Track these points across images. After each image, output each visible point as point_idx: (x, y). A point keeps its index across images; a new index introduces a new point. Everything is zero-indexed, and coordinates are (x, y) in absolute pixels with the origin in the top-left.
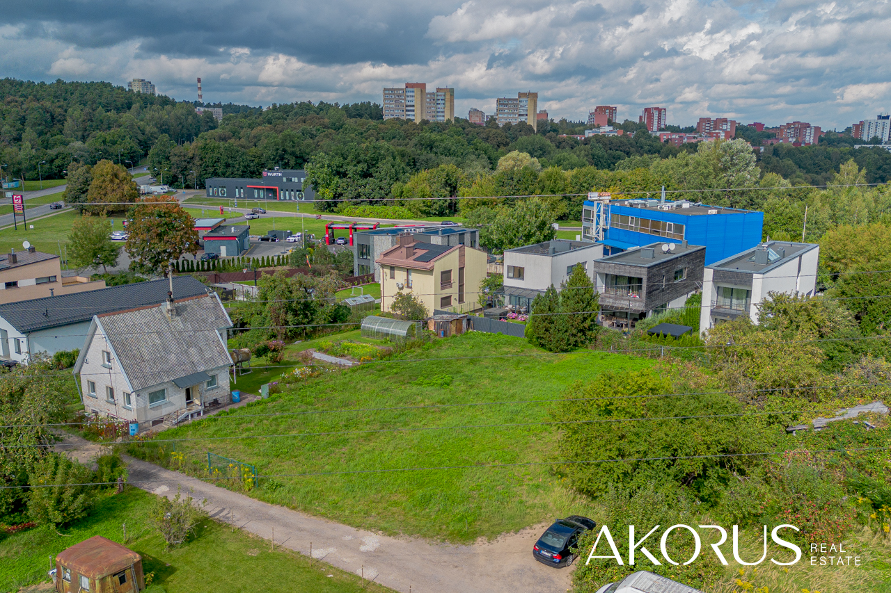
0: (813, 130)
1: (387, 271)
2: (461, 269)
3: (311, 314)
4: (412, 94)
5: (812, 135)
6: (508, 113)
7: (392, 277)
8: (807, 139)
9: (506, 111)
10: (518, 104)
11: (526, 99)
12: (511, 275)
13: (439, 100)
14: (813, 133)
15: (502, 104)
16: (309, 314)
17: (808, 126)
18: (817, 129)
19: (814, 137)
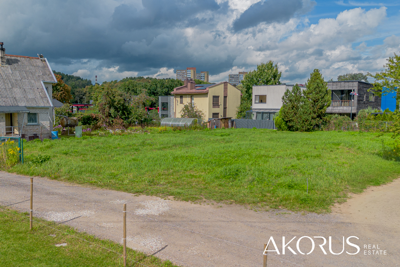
1: (179, 99)
2: (225, 97)
3: (128, 114)
4: (190, 72)
6: (234, 81)
7: (181, 102)
9: (233, 80)
10: (239, 77)
11: (243, 75)
12: (257, 101)
13: (202, 77)
15: (231, 77)
16: (126, 113)
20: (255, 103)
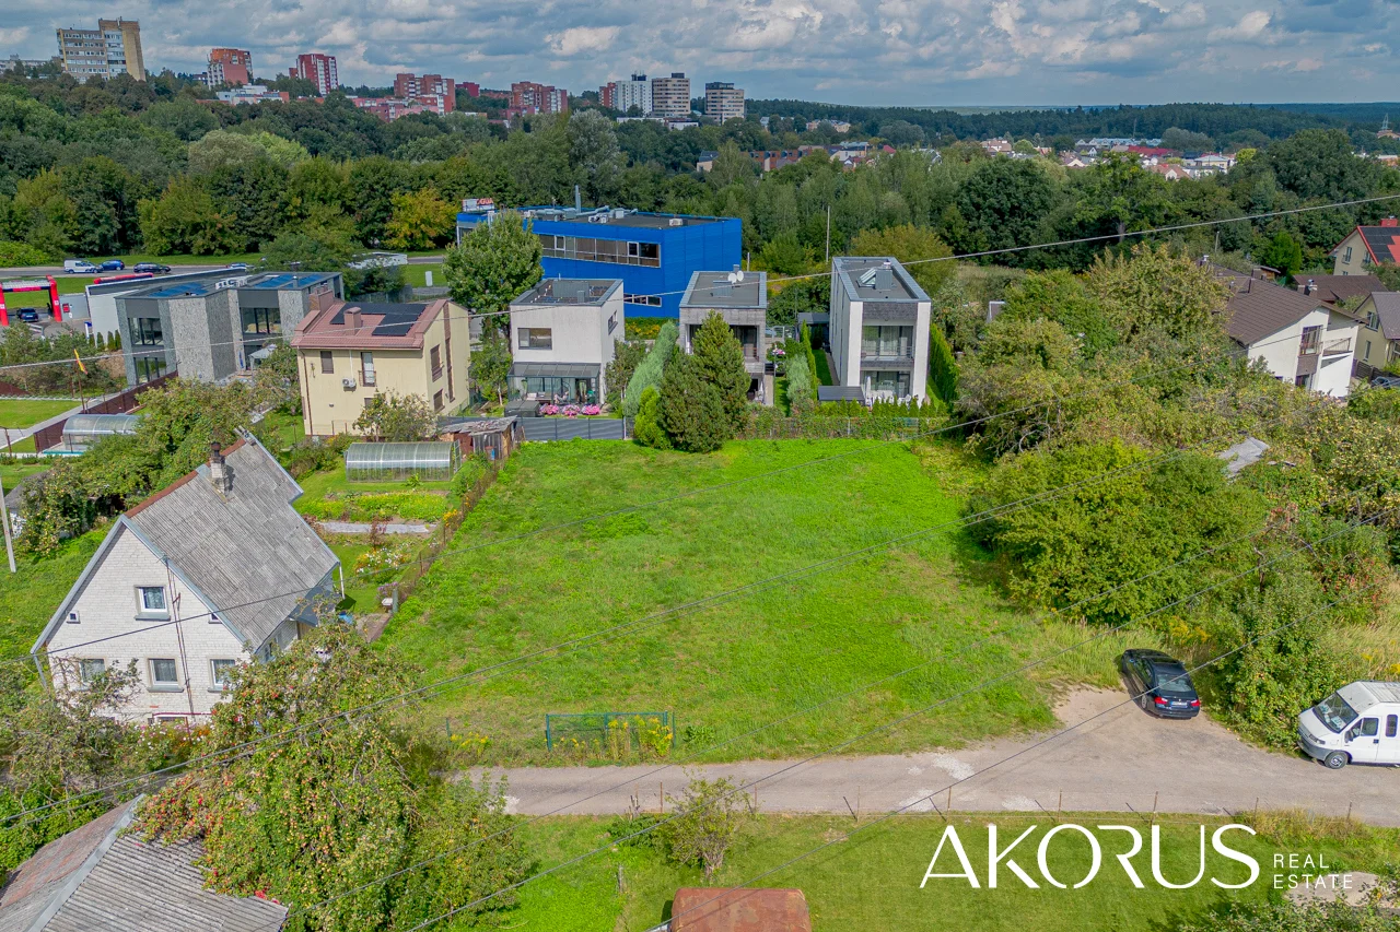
0: (559, 95)
1: (317, 360)
2: (447, 341)
5: (559, 103)
6: (86, 58)
7: (328, 369)
8: (554, 109)
9: (81, 53)
10: (103, 42)
11: (118, 33)
12: (525, 343)
14: (559, 99)
17: (552, 89)
18: (564, 92)
19: (562, 104)
20: (521, 348)
